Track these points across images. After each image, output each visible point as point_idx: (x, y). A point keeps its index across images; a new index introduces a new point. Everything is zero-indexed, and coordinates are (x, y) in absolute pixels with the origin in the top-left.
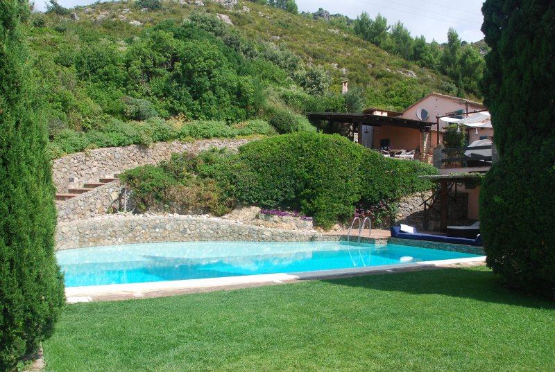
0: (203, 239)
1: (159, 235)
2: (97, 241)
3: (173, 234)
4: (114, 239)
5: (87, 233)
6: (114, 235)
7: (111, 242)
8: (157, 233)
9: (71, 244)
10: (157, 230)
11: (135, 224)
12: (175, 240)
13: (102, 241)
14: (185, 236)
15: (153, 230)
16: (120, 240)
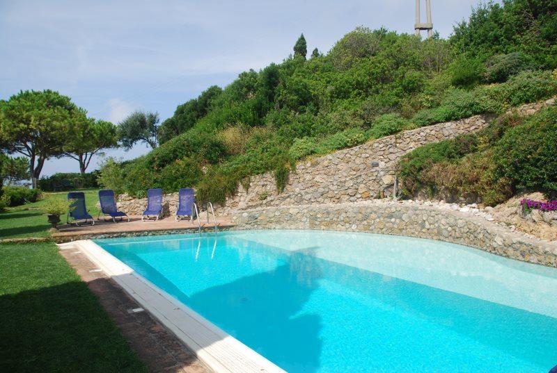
0: (442, 238)
1: (396, 226)
2: (330, 225)
3: (411, 226)
4: (347, 225)
5: (319, 216)
6: (348, 221)
7: (343, 227)
8: (393, 223)
9: (300, 225)
10: (393, 220)
11: (369, 211)
12: (411, 235)
13: (334, 226)
14: (423, 230)
15: (389, 220)
16: (354, 227)
